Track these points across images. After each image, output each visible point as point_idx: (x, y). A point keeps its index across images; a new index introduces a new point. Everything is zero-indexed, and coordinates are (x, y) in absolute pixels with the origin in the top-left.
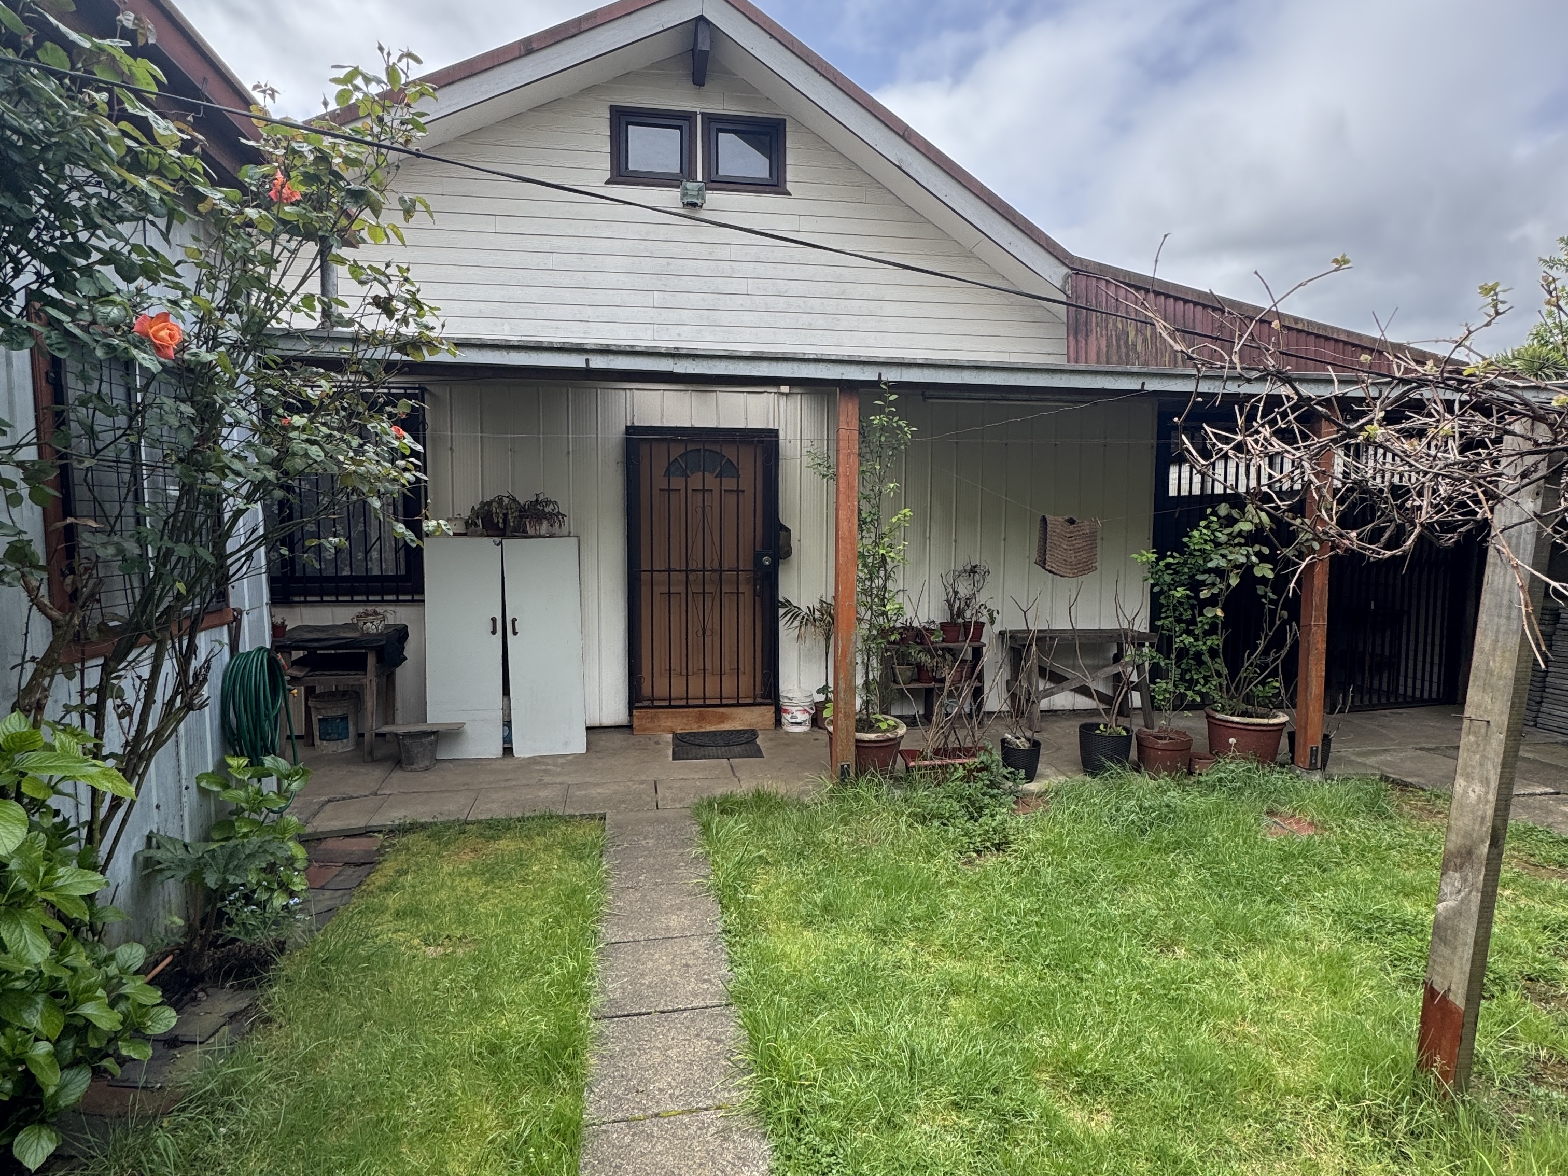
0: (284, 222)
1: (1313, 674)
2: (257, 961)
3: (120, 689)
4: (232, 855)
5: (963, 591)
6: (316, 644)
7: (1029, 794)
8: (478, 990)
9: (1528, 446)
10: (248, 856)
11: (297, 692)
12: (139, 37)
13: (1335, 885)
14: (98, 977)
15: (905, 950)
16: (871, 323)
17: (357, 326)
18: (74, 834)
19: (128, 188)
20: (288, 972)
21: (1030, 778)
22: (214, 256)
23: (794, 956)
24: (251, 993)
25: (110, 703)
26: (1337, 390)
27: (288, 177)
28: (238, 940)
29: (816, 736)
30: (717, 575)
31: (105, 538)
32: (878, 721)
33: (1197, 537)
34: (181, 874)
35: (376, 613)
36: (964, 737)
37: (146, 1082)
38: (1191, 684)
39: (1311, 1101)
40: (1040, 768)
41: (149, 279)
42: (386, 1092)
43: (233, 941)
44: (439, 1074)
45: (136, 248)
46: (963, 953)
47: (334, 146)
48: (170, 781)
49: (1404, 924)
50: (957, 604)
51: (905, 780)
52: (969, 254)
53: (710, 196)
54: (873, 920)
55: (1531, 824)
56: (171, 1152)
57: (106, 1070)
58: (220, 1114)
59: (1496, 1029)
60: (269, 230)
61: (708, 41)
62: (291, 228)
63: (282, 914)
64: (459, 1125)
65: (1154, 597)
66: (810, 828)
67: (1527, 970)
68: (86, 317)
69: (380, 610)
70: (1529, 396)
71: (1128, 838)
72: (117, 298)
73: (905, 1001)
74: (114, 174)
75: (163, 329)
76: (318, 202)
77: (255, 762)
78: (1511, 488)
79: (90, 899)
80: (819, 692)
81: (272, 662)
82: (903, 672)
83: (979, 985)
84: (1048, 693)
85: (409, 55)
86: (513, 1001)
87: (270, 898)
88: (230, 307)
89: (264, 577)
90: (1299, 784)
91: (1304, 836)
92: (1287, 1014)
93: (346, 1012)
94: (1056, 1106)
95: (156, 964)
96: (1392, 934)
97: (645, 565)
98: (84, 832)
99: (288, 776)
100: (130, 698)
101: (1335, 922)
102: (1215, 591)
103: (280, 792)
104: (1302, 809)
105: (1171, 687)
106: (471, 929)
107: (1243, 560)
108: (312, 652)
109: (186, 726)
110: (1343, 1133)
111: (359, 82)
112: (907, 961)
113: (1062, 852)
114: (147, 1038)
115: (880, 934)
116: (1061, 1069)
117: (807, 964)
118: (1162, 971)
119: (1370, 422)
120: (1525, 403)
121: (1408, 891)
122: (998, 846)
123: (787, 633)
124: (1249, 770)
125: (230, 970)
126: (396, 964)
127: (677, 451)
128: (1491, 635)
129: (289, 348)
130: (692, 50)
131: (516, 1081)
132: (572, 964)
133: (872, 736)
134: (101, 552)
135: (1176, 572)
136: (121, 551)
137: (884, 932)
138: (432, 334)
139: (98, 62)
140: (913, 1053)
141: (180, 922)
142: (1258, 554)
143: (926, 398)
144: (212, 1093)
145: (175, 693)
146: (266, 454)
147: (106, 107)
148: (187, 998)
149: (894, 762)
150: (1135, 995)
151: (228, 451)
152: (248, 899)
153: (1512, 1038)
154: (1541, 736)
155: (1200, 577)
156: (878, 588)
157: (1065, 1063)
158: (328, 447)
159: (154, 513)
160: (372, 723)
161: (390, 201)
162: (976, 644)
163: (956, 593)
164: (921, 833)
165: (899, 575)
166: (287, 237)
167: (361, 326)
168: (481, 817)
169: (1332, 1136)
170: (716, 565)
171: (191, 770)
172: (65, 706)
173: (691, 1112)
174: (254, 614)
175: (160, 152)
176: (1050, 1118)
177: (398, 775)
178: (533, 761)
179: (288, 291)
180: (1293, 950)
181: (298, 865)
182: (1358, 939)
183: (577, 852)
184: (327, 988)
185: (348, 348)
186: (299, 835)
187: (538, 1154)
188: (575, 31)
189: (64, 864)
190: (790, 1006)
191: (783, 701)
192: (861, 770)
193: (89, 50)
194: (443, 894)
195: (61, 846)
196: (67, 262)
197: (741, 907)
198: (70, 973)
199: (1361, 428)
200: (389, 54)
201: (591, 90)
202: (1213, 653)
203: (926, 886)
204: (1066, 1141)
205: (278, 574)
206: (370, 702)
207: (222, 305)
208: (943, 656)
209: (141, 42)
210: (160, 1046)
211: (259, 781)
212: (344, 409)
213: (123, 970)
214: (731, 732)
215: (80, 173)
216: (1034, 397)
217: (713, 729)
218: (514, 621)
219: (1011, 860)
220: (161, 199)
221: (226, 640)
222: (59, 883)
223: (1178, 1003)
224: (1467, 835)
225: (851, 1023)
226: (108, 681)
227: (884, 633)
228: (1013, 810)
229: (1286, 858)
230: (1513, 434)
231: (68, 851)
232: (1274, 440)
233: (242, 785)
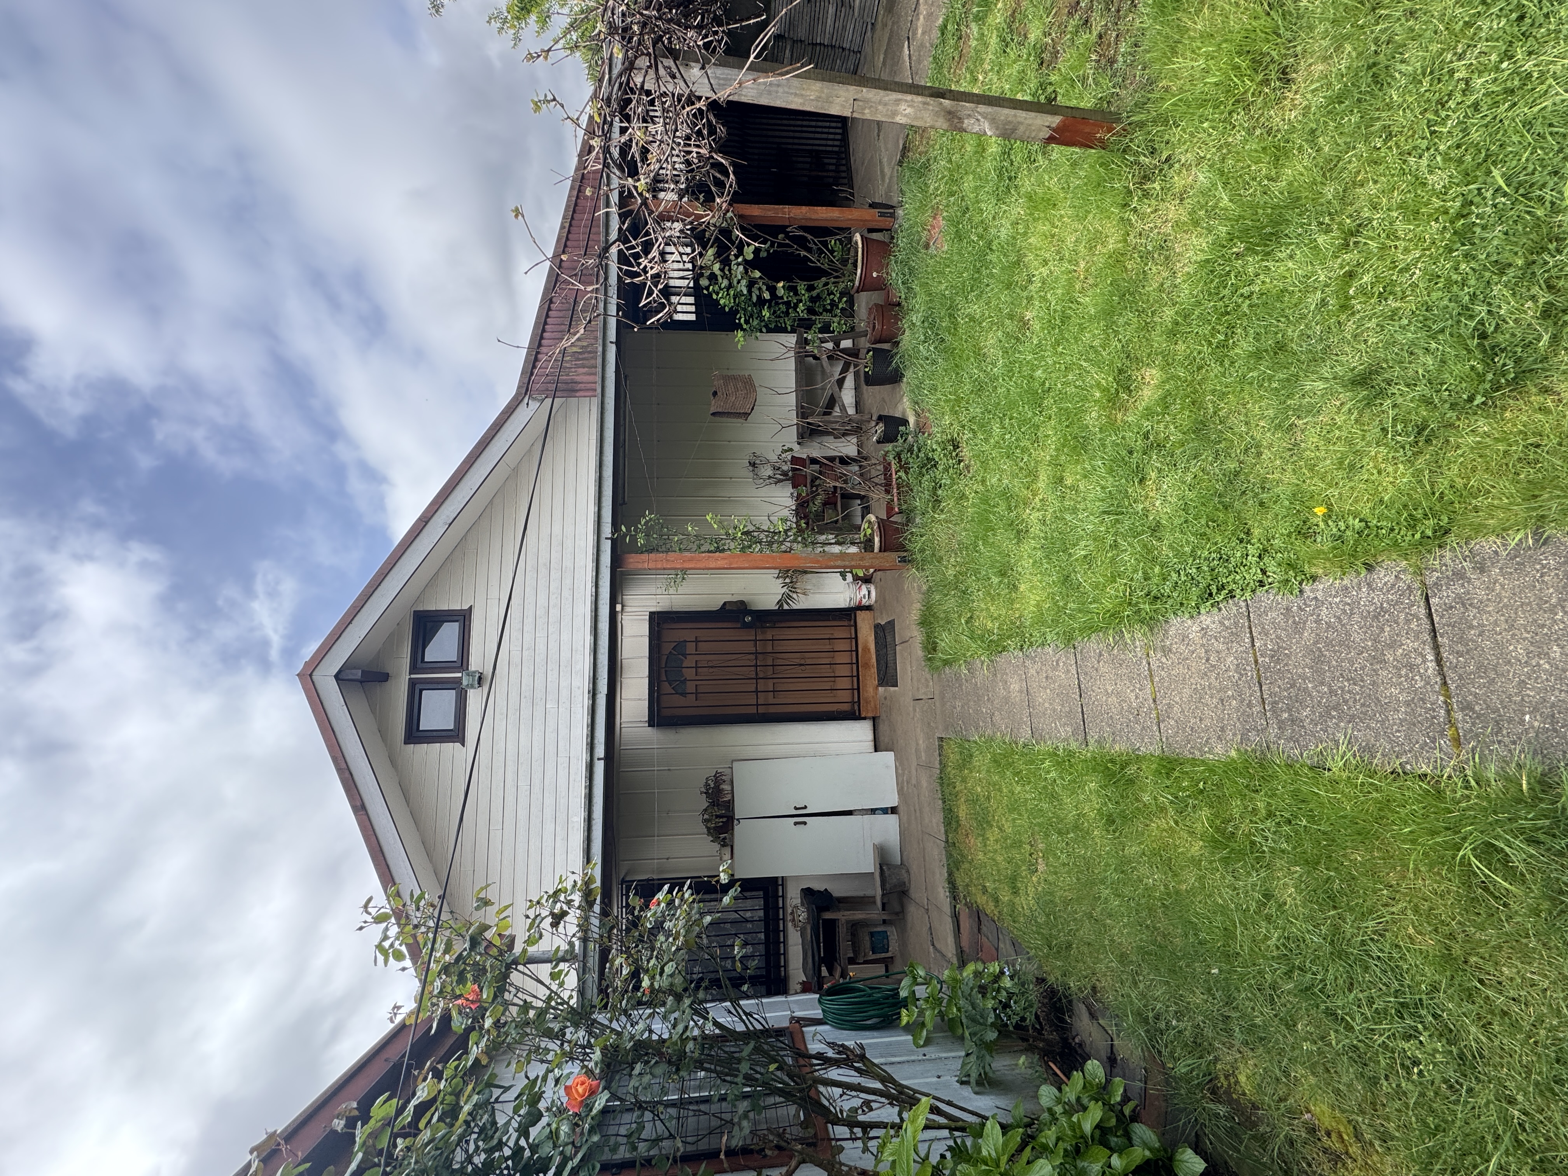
0: (495, 997)
1: (824, 216)
2: (1051, 999)
3: (850, 1110)
4: (973, 1020)
5: (770, 472)
6: (817, 958)
7: (917, 423)
8: (1068, 833)
9: (651, 72)
10: (974, 1008)
11: (853, 972)
12: (352, 1114)
13: (978, 202)
14: (1063, 1120)
15: (1033, 517)
16: (569, 543)
17: (574, 939)
18: (959, 1141)
19: (469, 1118)
20: (1058, 974)
21: (905, 422)
22: (521, 1051)
23: (1038, 598)
24: (1075, 1002)
25: (861, 1118)
26: (614, 210)
27: (460, 996)
28: (1036, 1014)
29: (878, 580)
30: (760, 656)
31: (736, 1128)
32: (865, 535)
33: (725, 301)
34: (988, 1058)
35: (792, 913)
36: (877, 472)
37: (1140, 1081)
38: (833, 304)
39: (1131, 225)
40: (898, 414)
41: (539, 1100)
42: (1143, 901)
43: (1037, 1017)
44: (1130, 862)
45: (516, 1111)
46: (1033, 475)
47: (437, 962)
48: (919, 1068)
49: (1005, 153)
50: (778, 476)
51: (909, 515)
52: (516, 470)
53: (473, 667)
54: (1011, 540)
55: (931, 59)
56: (1190, 1062)
57: (1134, 1111)
58: (1162, 1025)
59: (1077, 91)
60: (502, 1008)
61: (354, 671)
62: (500, 991)
63: (1016, 980)
64: (1166, 847)
65: (770, 331)
66: (944, 586)
67: (1035, 66)
68: (569, 1150)
69: (790, 911)
70: (616, 72)
71: (948, 352)
72: (554, 1126)
73: (1068, 517)
74: (460, 1131)
75: (577, 1091)
76: (480, 971)
77: (904, 1003)
78: (682, 84)
79: (1005, 1128)
80: (845, 579)
81: (831, 992)
82: (830, 516)
83: (1055, 463)
84: (843, 408)
85: (366, 906)
86: (1076, 806)
87: (1005, 989)
88: (560, 1035)
89: (764, 1000)
90: (906, 226)
91: (942, 223)
92: (1070, 240)
93: (1086, 932)
94: (1140, 409)
95: (1055, 1074)
96: (1012, 162)
97: (753, 710)
98: (957, 1134)
99: (915, 978)
100: (857, 1103)
101: (1004, 203)
102: (764, 288)
103: (927, 982)
104: (923, 225)
105: (836, 319)
106: (1025, 838)
107: (741, 268)
108: (822, 961)
109: (876, 1058)
110: (1154, 202)
111: (386, 944)
112: (1039, 514)
113: (959, 400)
114: (1108, 1081)
115: (1020, 534)
116: (1114, 404)
117: (1044, 588)
118: (1043, 329)
119: (636, 188)
120: (620, 75)
121: (981, 149)
122: (956, 447)
123: (802, 603)
124: (896, 262)
125: (1059, 1018)
126: (1051, 894)
127: (667, 688)
128: (791, 98)
129: (592, 992)
130: (361, 682)
131: (1133, 804)
132: (1047, 763)
133: (877, 540)
134: (747, 1131)
135: (751, 316)
136: (745, 1116)
137: (1019, 532)
138: (579, 883)
139: (374, 1146)
140: (1105, 512)
141: (1022, 1059)
142: (737, 257)
143: (624, 503)
144: (1147, 1031)
145: (853, 1066)
146: (671, 1006)
147: (408, 1140)
148: (1080, 1051)
149: (896, 523)
150: (1060, 349)
151: (671, 1033)
152: (1006, 1006)
153: (1084, 79)
154: (867, 48)
155: (754, 299)
156: (767, 536)
157: (1109, 401)
158: (666, 959)
159: (718, 1088)
160: (875, 914)
161: (478, 918)
162: (808, 462)
163: (770, 477)
164: (948, 504)
165: (757, 520)
166: (506, 994)
167: (574, 935)
168: (943, 830)
169: (1156, 211)
170: (753, 657)
171: (911, 1053)
172: (863, 1152)
173: (1151, 676)
174: (794, 1007)
175: (442, 1094)
176: (1149, 413)
177: (913, 893)
178: (900, 791)
179: (548, 992)
180: (1025, 234)
181: (981, 968)
182: (1016, 186)
183: (966, 759)
184: (1069, 946)
185: (591, 945)
186: (959, 967)
187: (1184, 789)
188: (347, 775)
189: (979, 1151)
190: (1074, 602)
191: (852, 605)
192: (901, 548)
193: (364, 1153)
194: (999, 858)
195: (967, 1150)
196: (527, 1165)
197: (1002, 637)
198: (1060, 1143)
199: (641, 195)
200: (365, 922)
201: (393, 761)
202: (810, 288)
203: (985, 501)
204: (1165, 402)
205: (763, 989)
206: (859, 915)
207: (559, 1043)
208: (817, 486)
209: (356, 1113)
210: (1115, 1071)
211: (918, 1000)
212: (637, 946)
213: (1059, 1101)
214: (876, 643)
215: (459, 1156)
216: (622, 422)
217: (874, 656)
218: (796, 808)
219: (966, 437)
220: (478, 1093)
221: (813, 1028)
222: (994, 1154)
223: (1065, 319)
224: (937, 114)
225: (1085, 557)
226: (844, 1120)
227: (800, 531)
228: (929, 435)
229: (959, 236)
230: (643, 82)
231: (972, 1146)
232: (650, 257)
233: (921, 1013)
